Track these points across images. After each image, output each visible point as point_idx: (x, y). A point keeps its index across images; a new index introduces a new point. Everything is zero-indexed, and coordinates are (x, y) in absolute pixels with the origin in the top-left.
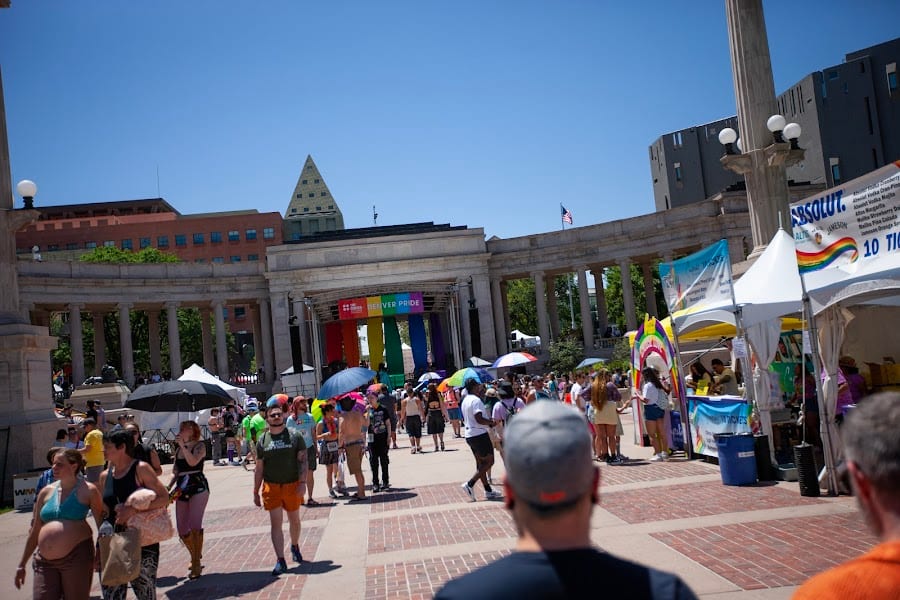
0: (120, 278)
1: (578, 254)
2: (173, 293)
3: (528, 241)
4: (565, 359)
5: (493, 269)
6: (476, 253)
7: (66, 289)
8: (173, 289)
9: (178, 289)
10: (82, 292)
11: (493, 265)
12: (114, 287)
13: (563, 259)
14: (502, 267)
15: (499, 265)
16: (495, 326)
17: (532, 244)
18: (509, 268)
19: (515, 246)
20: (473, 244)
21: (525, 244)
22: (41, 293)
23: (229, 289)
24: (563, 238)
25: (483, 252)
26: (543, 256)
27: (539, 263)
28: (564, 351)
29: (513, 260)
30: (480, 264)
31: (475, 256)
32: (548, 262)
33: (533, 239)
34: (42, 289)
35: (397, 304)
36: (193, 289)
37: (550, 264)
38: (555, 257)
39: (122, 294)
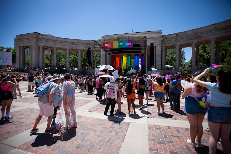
0: (66, 42)
1: (193, 38)
2: (80, 47)
3: (175, 35)
4: (185, 71)
5: (163, 44)
6: (158, 38)
7: (52, 43)
8: (80, 46)
9: (81, 46)
10: (57, 44)
11: (163, 43)
12: (65, 44)
13: (188, 40)
14: (166, 43)
15: (165, 42)
16: (162, 60)
17: (177, 36)
18: (168, 43)
19: (171, 37)
20: (157, 35)
21: (175, 36)
22: (45, 43)
23: (93, 47)
24: (188, 33)
25: (160, 38)
26: (180, 39)
27: (178, 42)
28: (184, 69)
29: (170, 41)
30: (159, 41)
31: (158, 39)
32: (182, 41)
33: (177, 34)
34: (46, 42)
35: (123, 44)
36: (84, 46)
37: (182, 42)
38: (184, 40)
39: (67, 46)
